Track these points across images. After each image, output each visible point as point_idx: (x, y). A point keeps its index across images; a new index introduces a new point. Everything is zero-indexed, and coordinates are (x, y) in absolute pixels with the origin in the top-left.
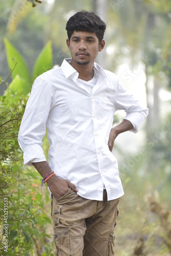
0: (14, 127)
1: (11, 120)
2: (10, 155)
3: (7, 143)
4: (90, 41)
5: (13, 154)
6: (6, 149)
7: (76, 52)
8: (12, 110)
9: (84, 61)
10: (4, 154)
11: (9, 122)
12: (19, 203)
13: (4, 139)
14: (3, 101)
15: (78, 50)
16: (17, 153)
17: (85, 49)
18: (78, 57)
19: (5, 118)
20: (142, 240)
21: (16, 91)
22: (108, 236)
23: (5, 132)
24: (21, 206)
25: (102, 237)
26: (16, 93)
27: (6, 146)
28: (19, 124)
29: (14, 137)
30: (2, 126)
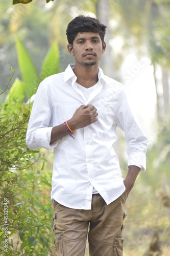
0: (16, 136)
1: (12, 130)
2: (15, 164)
3: (10, 152)
4: (95, 41)
5: (17, 163)
6: (9, 158)
7: (83, 53)
8: (12, 119)
9: (92, 61)
10: (8, 163)
11: (10, 131)
12: (27, 211)
13: (7, 149)
14: (5, 109)
15: (84, 51)
16: (20, 162)
17: (92, 49)
18: (85, 58)
19: (6, 128)
20: (156, 235)
21: (17, 98)
22: (113, 241)
23: (7, 142)
24: (29, 214)
25: (107, 241)
26: (18, 100)
27: (9, 156)
28: (21, 133)
29: (17, 146)
30: (4, 136)
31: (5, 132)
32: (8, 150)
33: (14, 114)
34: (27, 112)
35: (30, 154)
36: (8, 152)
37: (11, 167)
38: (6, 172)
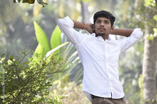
0: (39, 77)
1: (36, 73)
2: (39, 93)
6: (35, 90)
9: (102, 33)
10: (35, 93)
16: (42, 92)
17: (103, 26)
18: (99, 30)
19: (33, 72)
23: (34, 80)
27: (35, 88)
28: (41, 75)
29: (39, 83)
30: (31, 77)
31: (32, 75)
32: (34, 85)
33: (37, 64)
34: (45, 63)
35: (47, 87)
36: (35, 86)
37: (37, 95)
38: (33, 98)
